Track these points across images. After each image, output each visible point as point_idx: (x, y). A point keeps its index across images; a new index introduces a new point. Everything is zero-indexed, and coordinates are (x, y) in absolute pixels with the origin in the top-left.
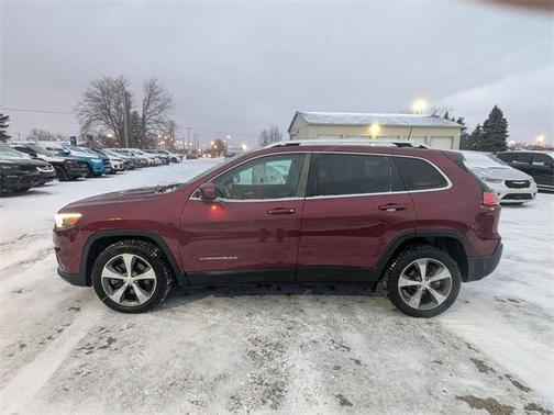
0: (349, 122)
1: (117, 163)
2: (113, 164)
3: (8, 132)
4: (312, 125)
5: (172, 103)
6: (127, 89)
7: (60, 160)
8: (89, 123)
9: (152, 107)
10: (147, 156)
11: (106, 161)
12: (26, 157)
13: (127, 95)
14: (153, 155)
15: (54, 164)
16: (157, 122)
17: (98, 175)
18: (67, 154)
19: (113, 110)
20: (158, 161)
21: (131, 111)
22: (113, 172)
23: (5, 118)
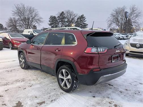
23: (87, 25)
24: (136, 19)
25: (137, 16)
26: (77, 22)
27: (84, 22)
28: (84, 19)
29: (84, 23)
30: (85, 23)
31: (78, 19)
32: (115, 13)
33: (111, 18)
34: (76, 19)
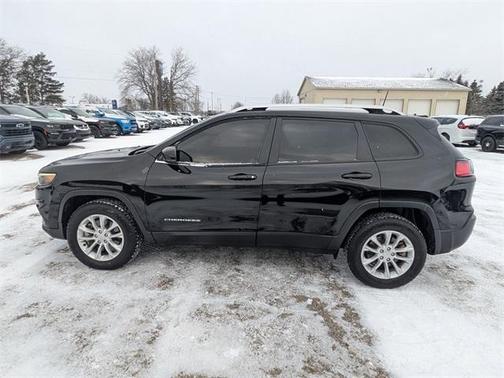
0: (354, 86)
1: (143, 124)
2: (140, 124)
3: (63, 96)
4: (319, 89)
5: (196, 70)
6: (158, 58)
7: (95, 120)
8: (127, 88)
9: (178, 74)
10: (171, 118)
11: (133, 122)
12: (68, 118)
13: (158, 63)
14: (176, 117)
15: (90, 124)
16: (183, 87)
17: (127, 134)
18: (102, 116)
19: (147, 76)
20: (180, 122)
21: (163, 77)
22: (140, 131)
23: (61, 85)
24: (187, 80)
25: (187, 75)
26: (25, 73)
27: (48, 76)
28: (49, 69)
29: (50, 80)
30: (53, 79)
31: (26, 64)
32: (136, 61)
33: (127, 73)
34: (18, 63)
